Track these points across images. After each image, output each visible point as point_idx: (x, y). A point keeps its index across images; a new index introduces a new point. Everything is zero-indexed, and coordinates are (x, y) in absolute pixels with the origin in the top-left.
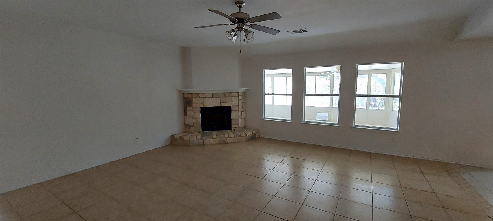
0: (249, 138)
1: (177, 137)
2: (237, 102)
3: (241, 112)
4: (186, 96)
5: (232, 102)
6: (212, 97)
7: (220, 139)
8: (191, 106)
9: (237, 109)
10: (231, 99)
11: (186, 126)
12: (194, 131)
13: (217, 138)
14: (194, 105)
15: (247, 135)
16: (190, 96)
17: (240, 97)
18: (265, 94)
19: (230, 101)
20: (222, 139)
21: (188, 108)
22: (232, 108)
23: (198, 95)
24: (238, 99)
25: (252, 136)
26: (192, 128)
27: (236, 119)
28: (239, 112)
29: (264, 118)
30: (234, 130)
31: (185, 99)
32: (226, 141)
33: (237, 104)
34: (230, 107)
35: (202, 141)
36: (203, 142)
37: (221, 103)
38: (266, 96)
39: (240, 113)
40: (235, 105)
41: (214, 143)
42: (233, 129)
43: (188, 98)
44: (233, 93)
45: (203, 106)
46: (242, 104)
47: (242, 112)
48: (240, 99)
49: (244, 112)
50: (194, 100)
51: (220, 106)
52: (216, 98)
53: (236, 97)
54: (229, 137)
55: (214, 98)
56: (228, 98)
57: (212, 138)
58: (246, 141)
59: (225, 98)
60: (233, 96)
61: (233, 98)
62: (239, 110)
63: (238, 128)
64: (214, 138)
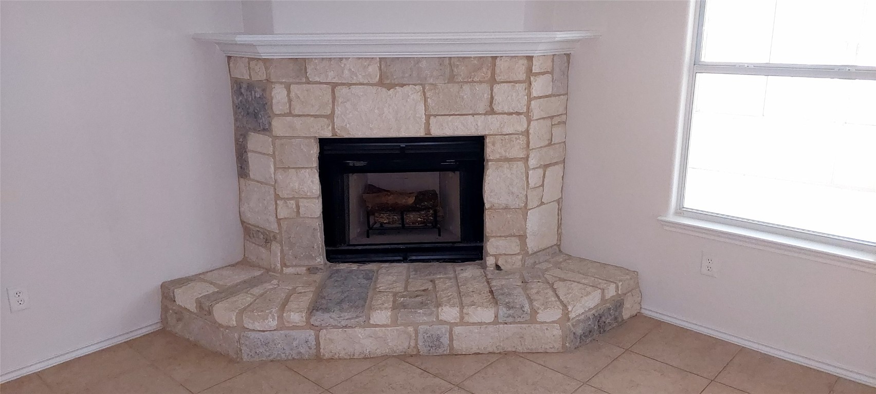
0: (579, 331)
1: (186, 299)
2: (518, 114)
3: (541, 171)
4: (242, 73)
5: (492, 112)
6: (381, 83)
7: (411, 329)
8: (266, 130)
9: (516, 151)
10: (487, 96)
11: (249, 231)
12: (284, 265)
13: (395, 322)
14: (279, 127)
15: (572, 315)
16: (259, 74)
17: (540, 86)
18: (698, 66)
19: (482, 107)
20: (422, 328)
21: (256, 141)
22: (491, 151)
23: (300, 65)
24: (529, 94)
25: (599, 318)
26: (276, 247)
27: (507, 208)
28: (527, 168)
29: (681, 211)
30: (498, 267)
31: (239, 87)
32: (445, 340)
33: (520, 125)
34: (478, 142)
35: (310, 334)
36: (313, 343)
37: (428, 117)
38: (702, 79)
39: (535, 177)
40: (505, 131)
41: (379, 352)
42: (490, 261)
43: (250, 87)
44: (498, 62)
45: (328, 134)
46: (548, 122)
47: (545, 169)
48: (536, 98)
49: (559, 168)
50: (279, 95)
51: (421, 134)
52: (402, 85)
53: (516, 82)
54: (462, 322)
55: (390, 87)
56: (466, 88)
57: (367, 324)
58: (564, 345)
59: (454, 88)
60: (498, 79)
61: (496, 88)
62: (526, 159)
63: (520, 257)
64: (376, 326)
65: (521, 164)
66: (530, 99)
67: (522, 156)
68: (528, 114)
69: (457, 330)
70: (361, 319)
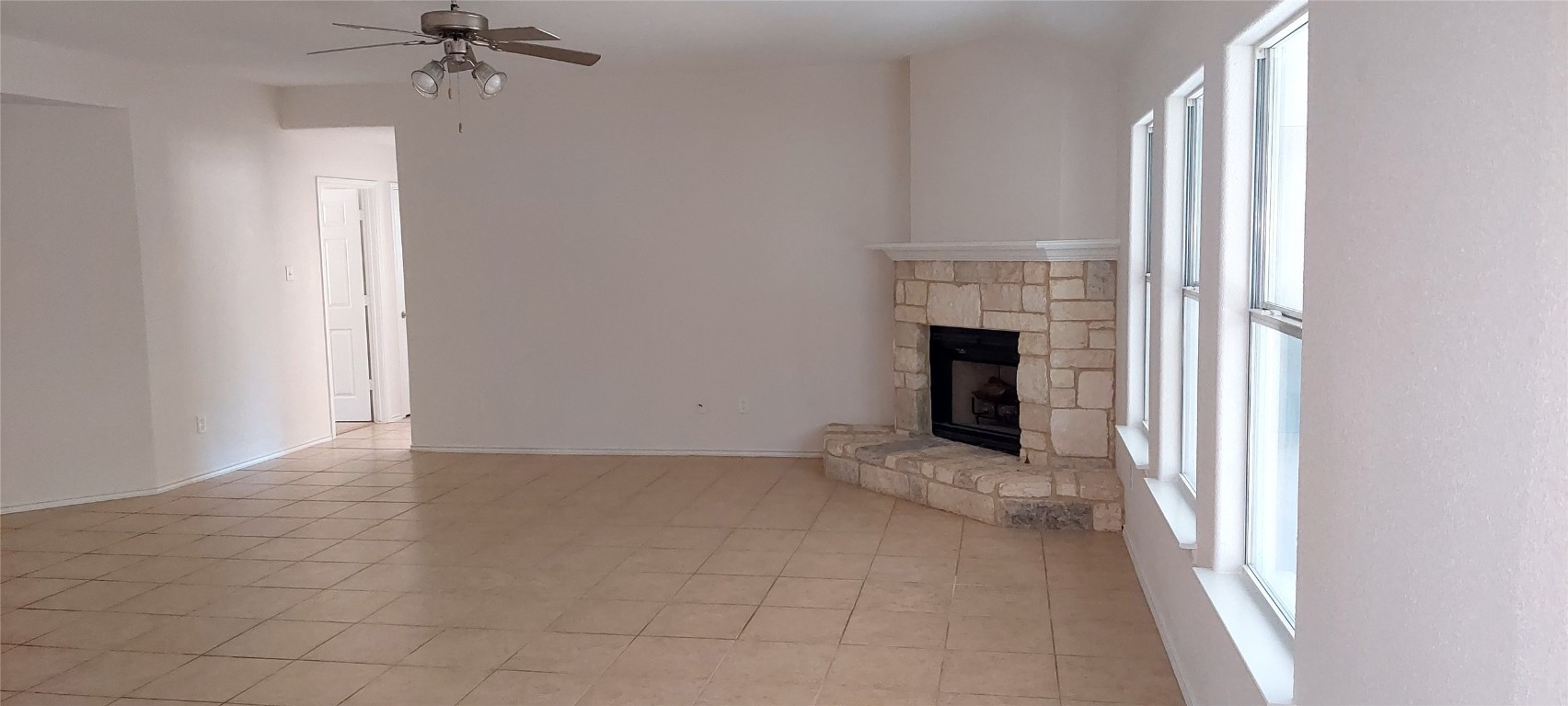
0: (1013, 511)
2: (1041, 314)
5: (1022, 309)
6: (954, 282)
7: (906, 477)
9: (1041, 350)
10: (1019, 296)
12: (897, 427)
13: (897, 468)
14: (898, 314)
15: (1003, 493)
17: (1059, 290)
19: (1016, 305)
20: (912, 478)
22: (1023, 347)
23: (911, 266)
24: (1048, 297)
25: (1047, 511)
27: (1035, 404)
28: (1049, 367)
30: (1028, 460)
32: (924, 492)
33: (1042, 324)
34: (1015, 335)
35: (855, 465)
37: (982, 312)
40: (1033, 329)
42: (1023, 453)
44: (1024, 266)
45: (924, 322)
46: (1082, 326)
47: (1078, 372)
48: (1056, 300)
49: (1102, 374)
50: (898, 291)
51: (977, 326)
52: (967, 284)
53: (1038, 285)
54: (934, 479)
55: (960, 284)
56: (1005, 288)
57: (882, 465)
58: (996, 520)
59: (997, 287)
60: (1027, 280)
61: (1025, 288)
62: (1048, 357)
63: (1046, 454)
64: (887, 468)
65: (1042, 361)
66: (1050, 301)
67: (1043, 353)
68: (1048, 314)
69: (931, 484)
70: (880, 460)
